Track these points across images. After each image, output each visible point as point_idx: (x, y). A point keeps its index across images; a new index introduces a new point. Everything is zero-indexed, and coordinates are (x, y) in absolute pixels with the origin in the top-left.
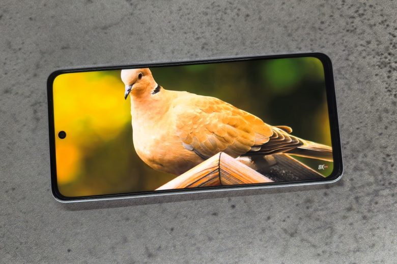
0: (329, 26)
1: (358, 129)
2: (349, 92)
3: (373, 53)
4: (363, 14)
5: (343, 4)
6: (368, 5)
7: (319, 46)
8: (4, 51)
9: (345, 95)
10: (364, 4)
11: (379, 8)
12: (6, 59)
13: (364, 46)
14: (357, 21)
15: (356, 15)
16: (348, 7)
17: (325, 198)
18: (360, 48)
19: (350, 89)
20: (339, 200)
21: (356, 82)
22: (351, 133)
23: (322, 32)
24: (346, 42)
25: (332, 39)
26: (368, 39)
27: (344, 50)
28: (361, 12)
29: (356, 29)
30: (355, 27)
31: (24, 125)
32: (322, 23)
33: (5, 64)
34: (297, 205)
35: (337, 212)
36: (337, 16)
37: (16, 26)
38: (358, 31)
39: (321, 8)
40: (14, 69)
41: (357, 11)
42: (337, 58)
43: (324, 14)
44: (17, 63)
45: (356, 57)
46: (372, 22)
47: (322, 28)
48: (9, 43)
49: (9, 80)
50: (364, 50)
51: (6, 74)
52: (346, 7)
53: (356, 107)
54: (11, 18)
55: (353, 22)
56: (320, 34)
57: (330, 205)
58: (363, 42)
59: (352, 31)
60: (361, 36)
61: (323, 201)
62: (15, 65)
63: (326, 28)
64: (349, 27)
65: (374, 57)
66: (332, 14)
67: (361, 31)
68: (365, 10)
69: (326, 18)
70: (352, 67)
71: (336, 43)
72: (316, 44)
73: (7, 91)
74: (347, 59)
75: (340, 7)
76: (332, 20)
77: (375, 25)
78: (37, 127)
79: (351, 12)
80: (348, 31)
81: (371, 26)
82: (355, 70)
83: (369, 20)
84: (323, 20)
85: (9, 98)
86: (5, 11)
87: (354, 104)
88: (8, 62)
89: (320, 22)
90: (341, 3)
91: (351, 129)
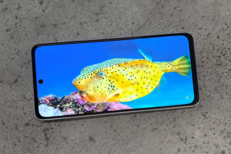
0: (207, 63)
1: (229, 120)
2: (222, 100)
4: (225, 54)
5: (214, 50)
6: (227, 48)
7: (203, 76)
8: (22, 101)
9: (220, 102)
10: (225, 48)
12: (24, 106)
13: (228, 73)
14: (222, 58)
15: (221, 55)
18: (226, 74)
19: (222, 98)
21: (225, 94)
22: (226, 124)
23: (204, 68)
24: (217, 72)
25: (209, 71)
26: (229, 69)
27: (217, 77)
28: (224, 53)
29: (222, 63)
30: (221, 62)
31: (41, 143)
32: (203, 62)
33: (23, 108)
36: (211, 57)
37: (26, 85)
38: (224, 64)
39: (201, 54)
40: (29, 111)
41: (221, 53)
42: (213, 81)
43: (203, 57)
44: (31, 107)
45: (224, 80)
47: (203, 65)
48: (24, 96)
49: (28, 118)
50: (228, 75)
51: (25, 114)
52: (215, 51)
53: (227, 108)
54: (23, 81)
55: (220, 60)
56: (203, 69)
58: (227, 71)
59: (220, 65)
60: (225, 67)
62: (30, 108)
63: (205, 65)
64: (218, 63)
66: (208, 56)
67: (225, 64)
68: (226, 52)
69: (205, 59)
70: (222, 86)
71: (212, 73)
72: (201, 75)
73: (27, 125)
74: (219, 82)
75: (212, 51)
76: (208, 60)
78: (48, 143)
79: (218, 54)
80: (218, 65)
82: (224, 87)
83: (229, 57)
85: (29, 128)
86: (18, 77)
87: (226, 107)
88: (25, 107)
89: (202, 61)
90: (212, 49)
91: (226, 121)
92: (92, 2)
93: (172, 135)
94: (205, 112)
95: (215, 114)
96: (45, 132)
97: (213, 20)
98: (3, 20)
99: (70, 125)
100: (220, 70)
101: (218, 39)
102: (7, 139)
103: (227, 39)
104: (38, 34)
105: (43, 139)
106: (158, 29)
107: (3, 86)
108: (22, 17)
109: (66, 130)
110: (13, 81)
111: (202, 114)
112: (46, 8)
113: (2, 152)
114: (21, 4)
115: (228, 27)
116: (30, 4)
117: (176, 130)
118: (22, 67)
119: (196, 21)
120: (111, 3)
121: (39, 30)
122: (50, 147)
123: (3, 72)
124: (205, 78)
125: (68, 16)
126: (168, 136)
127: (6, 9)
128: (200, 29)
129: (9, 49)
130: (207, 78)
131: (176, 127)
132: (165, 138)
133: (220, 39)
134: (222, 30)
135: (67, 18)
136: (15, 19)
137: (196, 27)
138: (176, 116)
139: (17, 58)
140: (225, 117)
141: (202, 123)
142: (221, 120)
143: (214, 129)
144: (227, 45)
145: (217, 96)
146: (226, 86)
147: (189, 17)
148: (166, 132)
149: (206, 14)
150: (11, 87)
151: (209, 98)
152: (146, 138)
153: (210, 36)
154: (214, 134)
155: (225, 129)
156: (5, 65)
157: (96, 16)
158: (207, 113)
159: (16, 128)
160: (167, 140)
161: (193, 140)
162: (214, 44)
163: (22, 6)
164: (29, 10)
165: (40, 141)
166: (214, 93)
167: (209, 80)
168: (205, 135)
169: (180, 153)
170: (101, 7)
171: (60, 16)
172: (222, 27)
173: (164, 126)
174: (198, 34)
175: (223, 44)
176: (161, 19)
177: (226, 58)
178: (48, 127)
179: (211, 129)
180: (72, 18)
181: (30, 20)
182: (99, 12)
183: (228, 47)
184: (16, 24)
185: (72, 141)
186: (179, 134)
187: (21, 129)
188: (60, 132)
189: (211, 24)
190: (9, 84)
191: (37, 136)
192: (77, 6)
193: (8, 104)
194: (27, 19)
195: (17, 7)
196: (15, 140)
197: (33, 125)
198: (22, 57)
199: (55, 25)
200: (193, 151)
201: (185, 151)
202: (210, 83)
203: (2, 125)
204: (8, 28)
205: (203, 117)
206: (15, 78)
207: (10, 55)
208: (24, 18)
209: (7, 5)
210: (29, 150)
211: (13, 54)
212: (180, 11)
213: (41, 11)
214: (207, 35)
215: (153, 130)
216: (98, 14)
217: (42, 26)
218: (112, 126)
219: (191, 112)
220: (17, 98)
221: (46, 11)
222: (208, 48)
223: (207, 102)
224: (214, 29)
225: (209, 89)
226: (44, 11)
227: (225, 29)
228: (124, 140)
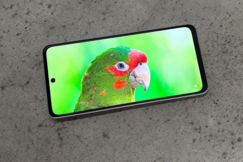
0: (213, 52)
1: (241, 106)
2: (232, 86)
3: (240, 62)
5: (218, 38)
6: (231, 36)
7: (210, 64)
8: (34, 102)
9: (231, 89)
10: (229, 36)
11: (237, 36)
12: (36, 107)
13: (234, 59)
14: (227, 46)
15: (226, 43)
16: (220, 39)
17: (233, 151)
18: (232, 61)
19: (232, 85)
20: (241, 149)
21: (234, 80)
22: (239, 110)
24: (224, 59)
25: (216, 58)
26: (236, 55)
27: (224, 64)
28: (228, 40)
29: (227, 50)
30: (227, 49)
31: (54, 144)
32: (209, 51)
33: (36, 109)
34: (219, 158)
35: (242, 157)
36: (216, 45)
37: (38, 86)
38: (229, 51)
39: (206, 43)
40: (42, 112)
41: (226, 41)
42: (221, 69)
43: (208, 46)
45: (231, 67)
46: (235, 45)
47: (209, 54)
48: (36, 97)
49: (40, 119)
50: (235, 61)
51: (38, 115)
52: (220, 40)
53: (238, 95)
54: (34, 82)
55: (225, 47)
56: (209, 57)
57: (237, 154)
58: (233, 57)
59: (226, 52)
60: (231, 54)
61: (232, 152)
62: (42, 109)
63: (211, 53)
64: (224, 50)
65: (241, 64)
66: (213, 45)
67: (231, 51)
68: (230, 39)
69: (210, 48)
70: (231, 72)
71: (219, 61)
72: (208, 63)
73: (40, 126)
74: (227, 69)
75: (217, 40)
76: (213, 48)
77: (237, 46)
78: (62, 143)
79: (223, 42)
80: (223, 52)
81: (235, 47)
82: (233, 74)
83: (233, 44)
84: (209, 49)
85: (42, 130)
86: (30, 78)
87: (236, 93)
88: (38, 108)
89: (207, 51)
90: (216, 38)
91: (238, 107)
92: (98, 3)
93: (186, 125)
94: (216, 99)
95: (227, 101)
96: (58, 132)
97: (215, 10)
98: (13, 24)
99: (83, 123)
100: (226, 57)
101: (222, 28)
102: (20, 143)
103: (230, 27)
104: (48, 36)
105: (56, 139)
106: (162, 23)
107: (14, 88)
108: (32, 21)
109: (79, 128)
110: (24, 83)
111: (213, 102)
112: (55, 11)
113: (15, 156)
114: (30, 8)
115: (230, 15)
116: (39, 8)
117: (190, 120)
118: (33, 68)
119: (198, 13)
120: (116, 2)
121: (48, 32)
122: (64, 147)
123: (15, 75)
124: (212, 66)
125: (76, 17)
126: (182, 126)
127: (16, 14)
128: (202, 19)
129: (20, 52)
130: (214, 66)
131: (189, 117)
132: (179, 128)
133: (223, 27)
134: (224, 19)
135: (75, 19)
136: (25, 24)
137: (198, 18)
138: (188, 105)
139: (28, 60)
140: (236, 103)
141: (215, 111)
142: (233, 106)
143: (227, 116)
144: (230, 33)
145: (226, 83)
146: (234, 72)
147: (191, 9)
148: (179, 122)
149: (207, 6)
150: (23, 89)
151: (219, 85)
152: (159, 130)
153: (213, 25)
154: (228, 121)
155: (238, 116)
156: (16, 68)
157: (102, 15)
158: (218, 100)
159: (29, 130)
160: (181, 130)
161: (208, 128)
162: (217, 33)
163: (31, 11)
164: (38, 14)
165: (53, 142)
166: (223, 80)
167: (217, 67)
168: (219, 123)
169: (196, 143)
170: (107, 7)
171: (68, 18)
172: (224, 17)
173: (177, 117)
174: (201, 24)
175: (226, 32)
176: (164, 13)
177: (231, 45)
178: (61, 127)
179: (224, 117)
180: (80, 19)
181: (39, 23)
182: (106, 11)
183: (232, 34)
184: (26, 28)
185: (86, 139)
186: (192, 123)
187: (34, 131)
188: (73, 131)
189: (213, 15)
190: (20, 86)
191: (50, 137)
192: (84, 8)
193: (20, 106)
194: (37, 23)
195: (26, 11)
196: (28, 143)
197: (46, 126)
198: (33, 58)
199: (64, 27)
200: (209, 141)
201: (201, 141)
202: (218, 71)
203: (15, 128)
204: (18, 32)
205: (214, 105)
206: (27, 80)
207: (22, 58)
208: (33, 22)
209: (16, 11)
210: (42, 152)
211: (24, 57)
212: (182, 5)
213: (49, 14)
214: (210, 25)
215: (166, 122)
216: (105, 14)
217: (51, 28)
218: (125, 121)
219: (202, 100)
220: (29, 99)
221: (55, 14)
222: (213, 37)
223: (217, 89)
224: (216, 19)
225: (218, 76)
226: (52, 13)
227: (227, 18)
228: (138, 133)
